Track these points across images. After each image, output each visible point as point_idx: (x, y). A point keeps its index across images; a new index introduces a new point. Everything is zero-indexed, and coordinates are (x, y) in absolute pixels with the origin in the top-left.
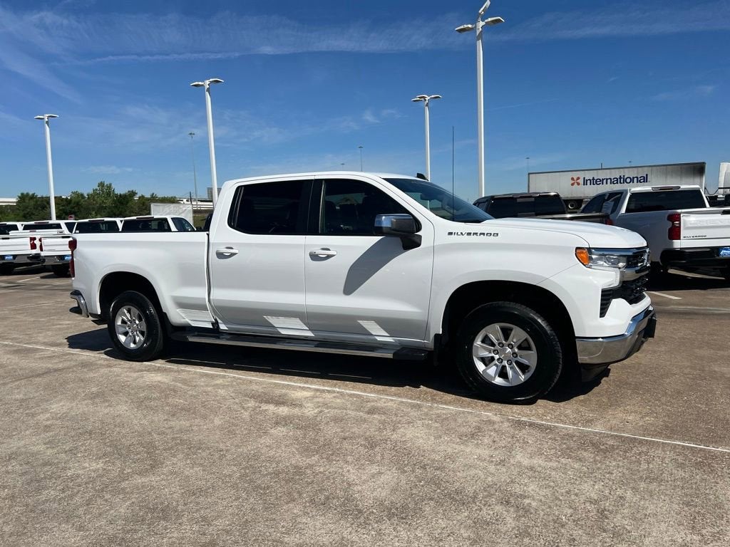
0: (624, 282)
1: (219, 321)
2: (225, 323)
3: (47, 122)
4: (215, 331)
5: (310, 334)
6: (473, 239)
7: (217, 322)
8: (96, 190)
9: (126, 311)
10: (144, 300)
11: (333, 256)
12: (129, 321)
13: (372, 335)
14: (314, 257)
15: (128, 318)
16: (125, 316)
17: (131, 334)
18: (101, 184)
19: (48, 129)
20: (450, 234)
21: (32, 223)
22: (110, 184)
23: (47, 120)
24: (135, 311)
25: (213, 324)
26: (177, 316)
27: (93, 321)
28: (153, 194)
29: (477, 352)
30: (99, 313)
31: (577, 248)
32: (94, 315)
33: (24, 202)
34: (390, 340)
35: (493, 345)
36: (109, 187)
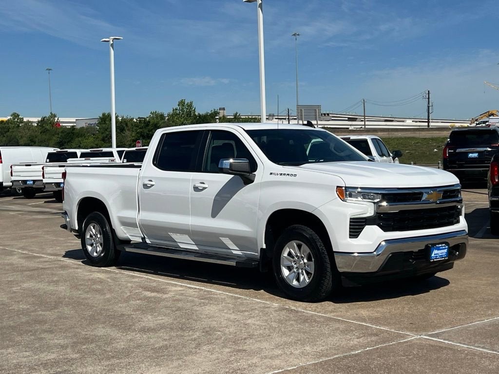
0: (377, 213)
1: (146, 237)
2: (149, 238)
3: (112, 45)
4: (143, 245)
5: (195, 248)
6: (283, 178)
7: (144, 238)
8: (176, 109)
9: (92, 228)
10: (103, 219)
11: (206, 188)
12: (94, 235)
13: (229, 249)
14: (196, 189)
15: (93, 233)
16: (92, 231)
17: (95, 245)
18: (182, 103)
19: (112, 52)
20: (271, 174)
21: (88, 151)
22: (191, 103)
23: (112, 42)
24: (98, 227)
25: (142, 238)
26: (122, 232)
27: (75, 235)
28: (237, 113)
29: (283, 262)
30: (77, 229)
31: (338, 187)
32: (75, 231)
33: (105, 123)
34: (239, 253)
35: (293, 257)
36: (190, 105)
